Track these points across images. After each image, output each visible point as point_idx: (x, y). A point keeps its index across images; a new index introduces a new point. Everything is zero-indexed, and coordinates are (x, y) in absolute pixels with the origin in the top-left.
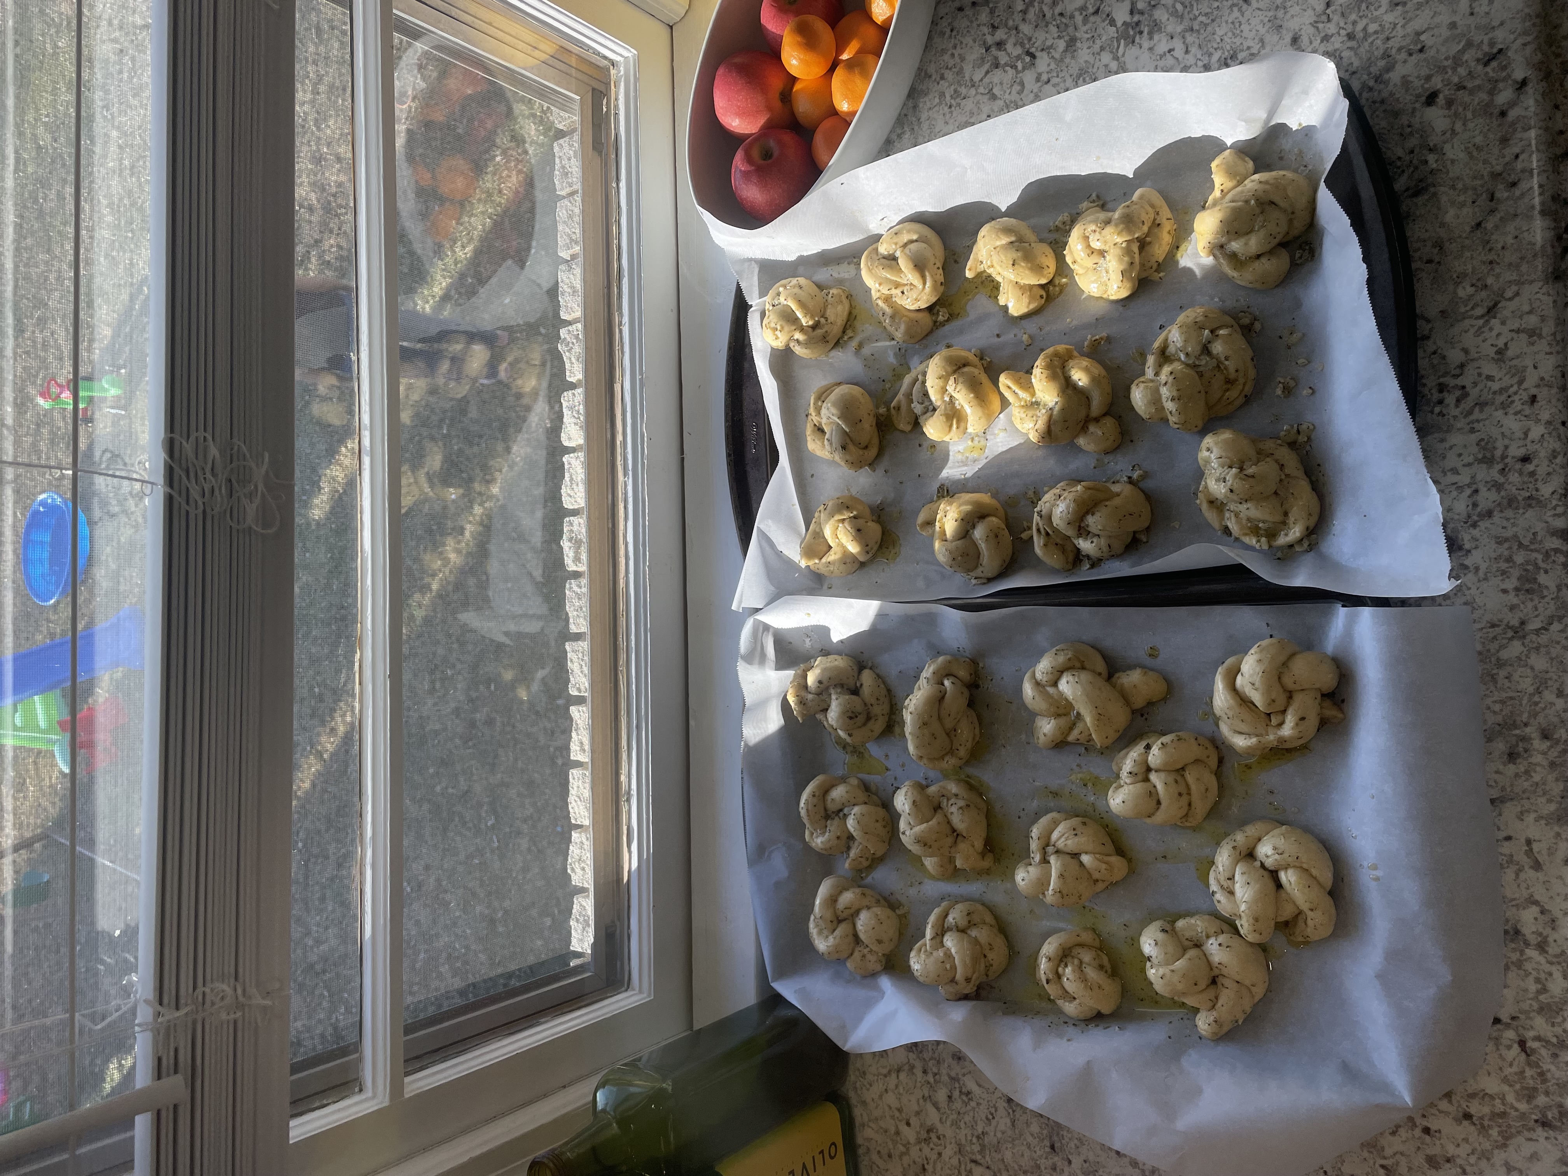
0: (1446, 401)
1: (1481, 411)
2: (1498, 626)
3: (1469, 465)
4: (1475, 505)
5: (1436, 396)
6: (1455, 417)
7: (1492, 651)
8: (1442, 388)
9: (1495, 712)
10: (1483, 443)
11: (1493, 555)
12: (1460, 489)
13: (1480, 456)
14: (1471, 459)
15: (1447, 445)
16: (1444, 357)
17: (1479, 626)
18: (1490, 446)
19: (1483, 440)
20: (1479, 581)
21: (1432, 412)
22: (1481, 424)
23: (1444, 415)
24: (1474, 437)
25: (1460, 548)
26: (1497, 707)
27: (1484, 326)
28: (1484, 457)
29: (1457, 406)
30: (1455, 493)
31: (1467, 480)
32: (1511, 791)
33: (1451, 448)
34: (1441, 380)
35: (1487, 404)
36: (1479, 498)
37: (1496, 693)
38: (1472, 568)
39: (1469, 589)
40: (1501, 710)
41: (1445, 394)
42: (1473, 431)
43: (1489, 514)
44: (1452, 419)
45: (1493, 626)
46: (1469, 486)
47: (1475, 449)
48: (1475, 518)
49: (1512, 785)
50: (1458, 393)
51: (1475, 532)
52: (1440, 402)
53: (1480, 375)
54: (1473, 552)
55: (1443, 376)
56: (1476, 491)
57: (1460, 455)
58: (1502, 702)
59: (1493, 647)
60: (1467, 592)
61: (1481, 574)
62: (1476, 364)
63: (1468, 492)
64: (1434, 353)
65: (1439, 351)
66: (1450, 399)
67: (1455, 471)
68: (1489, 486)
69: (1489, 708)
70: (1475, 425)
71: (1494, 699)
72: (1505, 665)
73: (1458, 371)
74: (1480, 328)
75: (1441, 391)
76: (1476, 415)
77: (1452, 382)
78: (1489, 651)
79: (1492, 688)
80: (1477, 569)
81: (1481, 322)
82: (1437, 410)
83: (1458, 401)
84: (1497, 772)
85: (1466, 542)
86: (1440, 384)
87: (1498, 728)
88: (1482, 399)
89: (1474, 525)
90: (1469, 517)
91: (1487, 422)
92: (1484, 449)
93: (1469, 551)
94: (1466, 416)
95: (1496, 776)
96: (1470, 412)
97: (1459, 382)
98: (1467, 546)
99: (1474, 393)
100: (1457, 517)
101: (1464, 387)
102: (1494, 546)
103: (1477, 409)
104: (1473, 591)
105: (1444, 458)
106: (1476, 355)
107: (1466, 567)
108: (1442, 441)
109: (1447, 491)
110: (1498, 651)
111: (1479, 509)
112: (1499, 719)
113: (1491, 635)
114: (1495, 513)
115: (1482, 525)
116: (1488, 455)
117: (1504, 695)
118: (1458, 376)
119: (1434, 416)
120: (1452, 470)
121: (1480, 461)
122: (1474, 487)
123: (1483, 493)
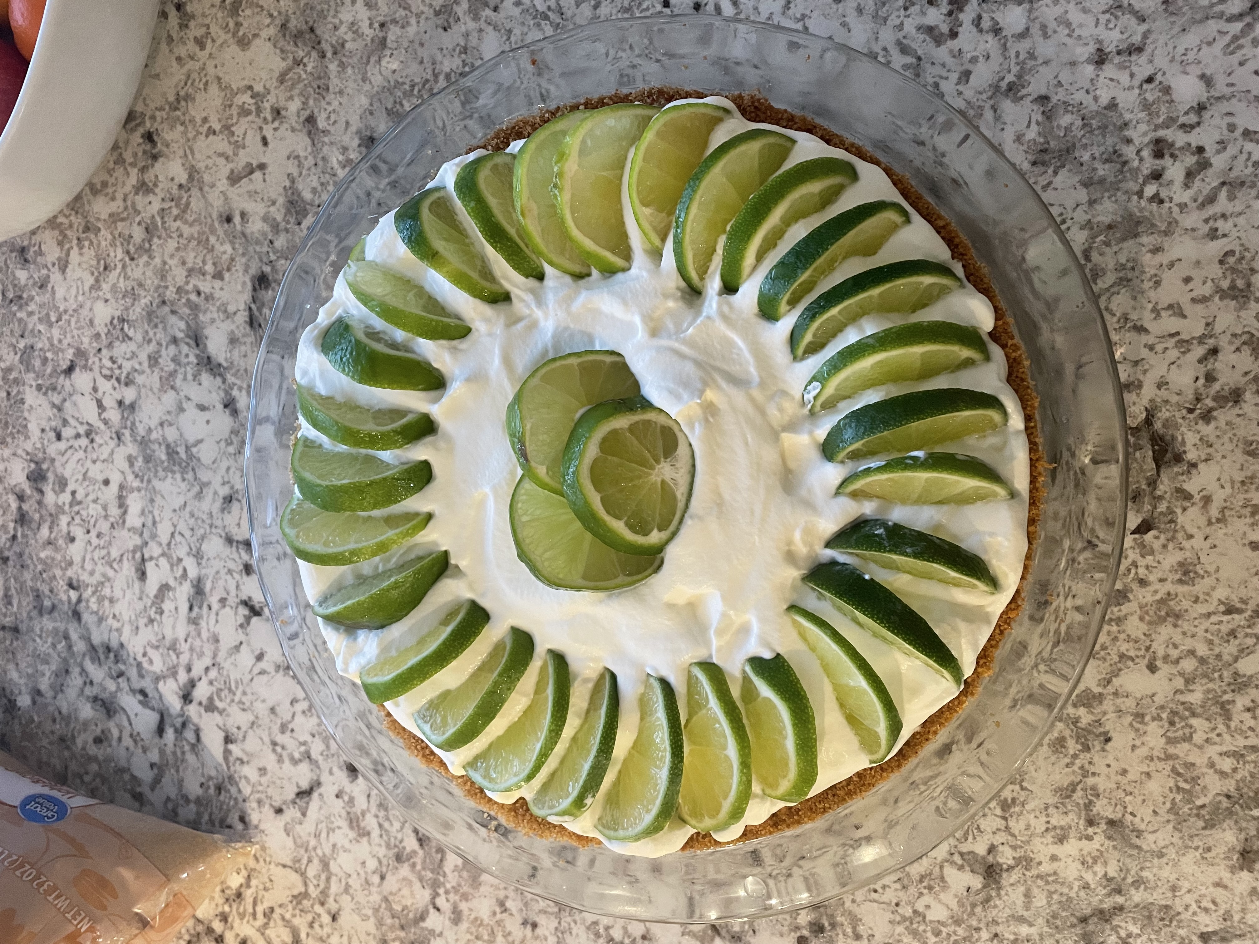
0: (1168, 175)
1: (1231, 198)
2: (1239, 611)
3: (1203, 300)
4: (1210, 378)
5: (1149, 164)
6: (1183, 206)
7: (1226, 657)
8: (1160, 149)
9: (1223, 774)
10: (1231, 260)
11: (1239, 477)
12: (1184, 345)
13: (1225, 284)
14: (1207, 290)
15: (1163, 258)
16: (1167, 90)
17: (1202, 609)
18: (1244, 265)
19: (1231, 253)
20: (1210, 523)
21: (1140, 194)
22: (1230, 223)
23: (1161, 202)
24: (1217, 247)
25: (1178, 458)
26: (1227, 764)
27: (1244, 33)
28: (1233, 287)
29: (1187, 186)
30: (1173, 354)
31: (1199, 330)
32: (1242, 920)
33: (1171, 265)
34: (1161, 133)
35: (1243, 184)
36: (1220, 364)
37: (1227, 737)
38: (1197, 498)
39: (1190, 537)
40: (1235, 770)
41: (1167, 161)
42: (1213, 234)
43: (1236, 396)
44: (1176, 210)
45: (1230, 610)
46: (1201, 340)
47: (1216, 271)
48: (1209, 403)
49: (1243, 910)
50: (1190, 160)
51: (1208, 430)
52: (1157, 176)
53: (1232, 128)
54: (1201, 466)
55: (1166, 125)
56: (1214, 351)
57: (1187, 280)
58: (1238, 755)
59: (1230, 649)
60: (1186, 544)
61: (1214, 512)
62: (1225, 107)
63: (1199, 351)
64: (1150, 80)
65: (1159, 77)
66: (1175, 171)
67: (1177, 310)
68: (1238, 342)
69: (1212, 765)
70: (1220, 224)
71: (1225, 749)
72: (1246, 685)
73: (1193, 118)
74: (1235, 38)
75: (1158, 154)
76: (1222, 203)
77: (1179, 138)
78: (1219, 656)
79: (1221, 728)
80: (1207, 500)
81: (1237, 27)
82: (1150, 190)
83: (1190, 175)
84: (1218, 884)
85: (1189, 447)
86: (1158, 141)
87: (1225, 803)
88: (1233, 175)
89: (1207, 417)
90: (1198, 400)
91: (1241, 220)
92: (1233, 270)
93: (1194, 465)
94: (1202, 206)
95: (1219, 893)
96: (1211, 199)
97: (1195, 138)
98: (1191, 455)
99: (1219, 162)
100: (1174, 399)
101: (1200, 150)
102: (1240, 457)
103: (1223, 194)
104: (1197, 542)
105: (1158, 283)
106: (1228, 91)
107: (1188, 497)
108: (1156, 250)
109: (1159, 348)
110: (1236, 660)
111: (1217, 386)
112: (1230, 786)
113: (1225, 629)
114: (1248, 396)
115: (1223, 416)
116: (1240, 283)
117: (1241, 742)
118: (1192, 127)
119: (1143, 203)
120: (1170, 307)
121: (1223, 294)
122: (1211, 342)
123: (1227, 356)
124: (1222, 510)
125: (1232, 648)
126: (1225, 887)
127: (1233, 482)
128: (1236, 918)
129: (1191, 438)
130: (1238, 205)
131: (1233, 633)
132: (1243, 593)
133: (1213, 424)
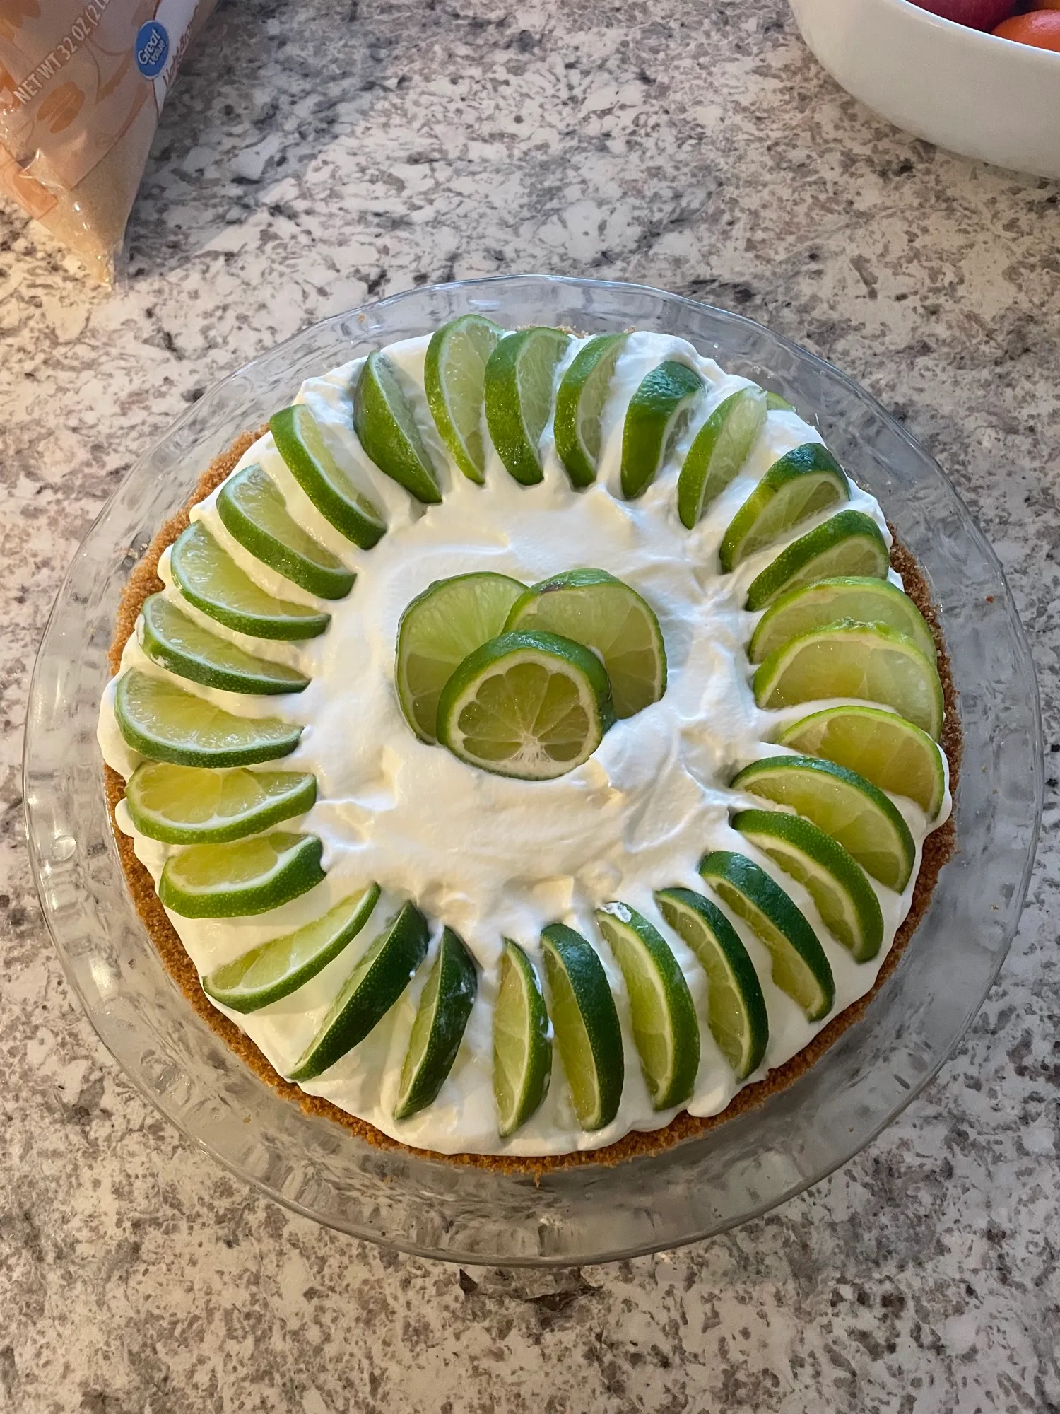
0: (863, 1312)
1: (838, 1383)
2: (374, 1392)
3: (723, 1351)
4: (636, 1359)
5: (876, 1291)
6: (828, 1328)
7: (322, 1377)
8: (893, 1303)
9: (191, 1373)
10: (768, 1383)
11: (525, 1391)
12: (673, 1330)
13: (741, 1376)
14: (734, 1356)
15: (770, 1306)
16: (959, 1311)
17: (377, 1349)
18: (762, 1397)
19: (776, 1383)
20: (473, 1359)
21: (842, 1280)
22: (809, 1381)
23: (833, 1304)
24: (782, 1367)
25: (545, 1323)
26: (202, 1378)
27: (1024, 1397)
28: (738, 1384)
29: (851, 1333)
30: (663, 1318)
31: (689, 1347)
33: (762, 1315)
34: (910, 1304)
35: (854, 1395)
36: (651, 1370)
37: (233, 1378)
38: (501, 1344)
39: (457, 1337)
40: (196, 1387)
41: (879, 1311)
42: (797, 1362)
43: (615, 1387)
44: (825, 1321)
45: (375, 1381)
46: (678, 1349)
47: (756, 1366)
48: (608, 1358)
49: (38, 1396)
50: (880, 1337)
51: (578, 1356)
52: (863, 1299)
53: (916, 1383)
54: (537, 1349)
55: (919, 1310)
56: (665, 1364)
57: (746, 1333)
58: (212, 1389)
59: (331, 1380)
60: (449, 1332)
61: (485, 1363)
62: (940, 1375)
63: (666, 1347)
64: (970, 1291)
65: (973, 1301)
66: (868, 1320)
67: (712, 1321)
68: (676, 1390)
69: (201, 1361)
70: (809, 1370)
71: (219, 1375)
72: (291, 1399)
73: (927, 1339)
74: (1017, 1387)
75: (886, 1301)
76: (832, 1373)
77: (905, 1324)
78: (323, 1369)
79: (243, 1372)
80: (499, 1356)
81: (1031, 1390)
82: (847, 1292)
83: (863, 1336)
84: (67, 1367)
85: (559, 1335)
86: (901, 1300)
87: (158, 1376)
88: (864, 1384)
89: (592, 1355)
90: (611, 1345)
91: (812, 1394)
92: (757, 1385)
93: (537, 1341)
94: (829, 1350)
96: (836, 1360)
97: (905, 1342)
98: (549, 1338)
99: (878, 1369)
100: (612, 1319)
101: (892, 1348)
102: (547, 1393)
103: (842, 1374)
104: (451, 1345)
105: (742, 1300)
106: (958, 1378)
107: (503, 1334)
108: (779, 1299)
109: (670, 1302)
110: (319, 1388)
111: (626, 1366)
112: (178, 1381)
113: (354, 1375)
114: (615, 1401)
115: (593, 1373)
116: (742, 1393)
117: (227, 1394)
118: (917, 1339)
119: (832, 1284)
120: (716, 1314)
121: (729, 1374)
122: (676, 1360)
123: (660, 1378)
124: (487, 1373)
125: (332, 1383)
126: (64, 1376)
127: (519, 1384)
128: (30, 1388)
129: (568, 1337)
130: (829, 1390)
131: (349, 1384)
132: (394, 1396)
133: (584, 1362)
